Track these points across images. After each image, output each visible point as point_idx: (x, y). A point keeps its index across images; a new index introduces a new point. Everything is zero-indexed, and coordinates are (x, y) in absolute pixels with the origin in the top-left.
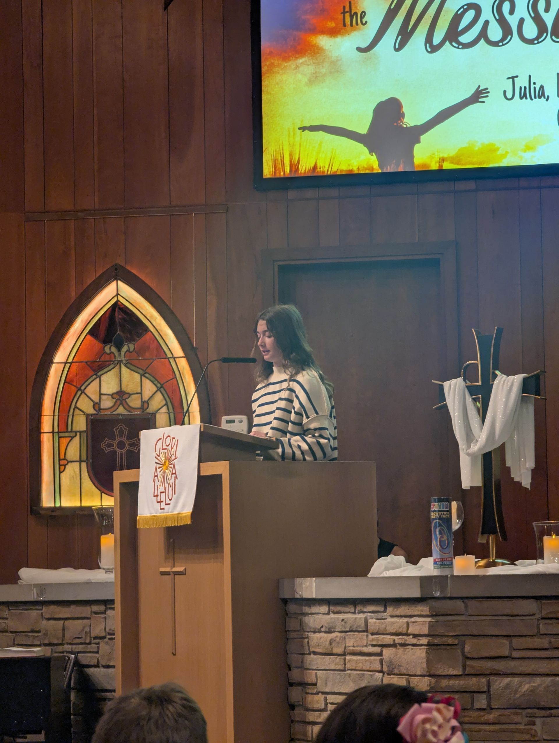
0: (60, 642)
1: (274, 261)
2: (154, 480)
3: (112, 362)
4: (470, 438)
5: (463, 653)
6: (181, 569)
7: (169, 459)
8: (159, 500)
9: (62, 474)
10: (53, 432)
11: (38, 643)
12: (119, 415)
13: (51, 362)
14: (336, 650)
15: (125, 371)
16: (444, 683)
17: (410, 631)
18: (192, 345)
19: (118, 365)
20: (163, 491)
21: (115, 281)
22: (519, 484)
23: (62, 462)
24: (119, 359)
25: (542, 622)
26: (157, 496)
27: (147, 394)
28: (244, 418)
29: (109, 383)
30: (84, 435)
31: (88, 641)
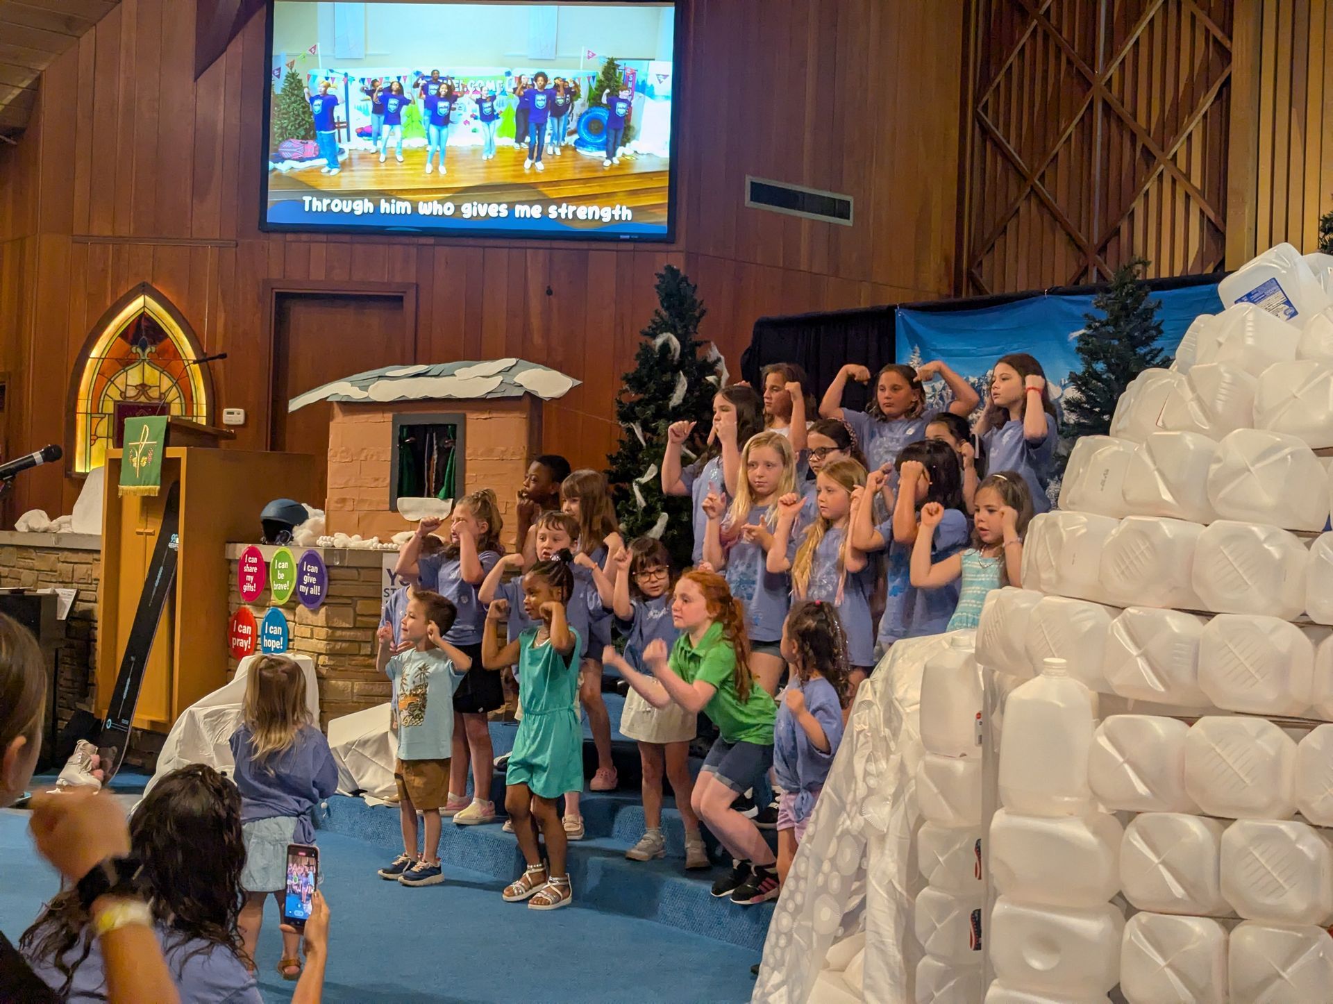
0: (69, 580)
1: (272, 289)
3: (137, 360)
5: (355, 611)
6: (151, 531)
9: (92, 447)
10: (87, 413)
11: (55, 580)
12: (141, 402)
13: (88, 357)
15: (147, 367)
16: (338, 633)
18: (202, 350)
19: (142, 363)
21: (143, 296)
23: (93, 438)
24: (143, 358)
27: (164, 388)
28: (242, 411)
29: (134, 376)
30: (112, 417)
31: (89, 582)
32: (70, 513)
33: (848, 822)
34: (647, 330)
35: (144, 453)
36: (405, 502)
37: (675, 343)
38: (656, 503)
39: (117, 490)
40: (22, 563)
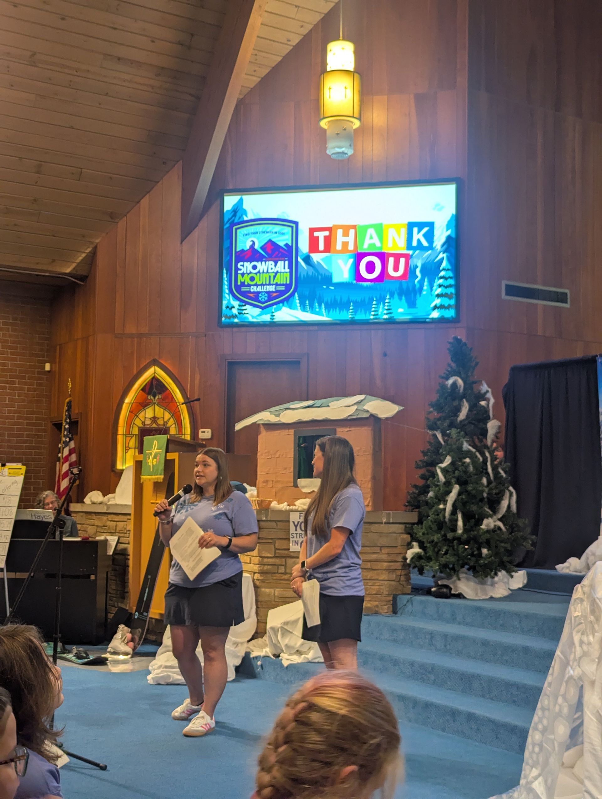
0: (114, 531)
1: (226, 360)
3: (151, 403)
5: (275, 547)
9: (127, 454)
10: (123, 435)
11: (106, 532)
12: (153, 427)
13: (123, 402)
15: (157, 407)
16: (266, 560)
18: (187, 396)
19: (154, 405)
21: (154, 366)
23: (127, 448)
24: (154, 402)
27: (166, 419)
28: (210, 430)
29: (149, 413)
30: (137, 437)
31: (125, 532)
32: (114, 492)
33: (571, 672)
34: (443, 375)
35: (155, 457)
36: (302, 482)
37: (460, 382)
38: (451, 479)
39: (140, 478)
40: (88, 522)
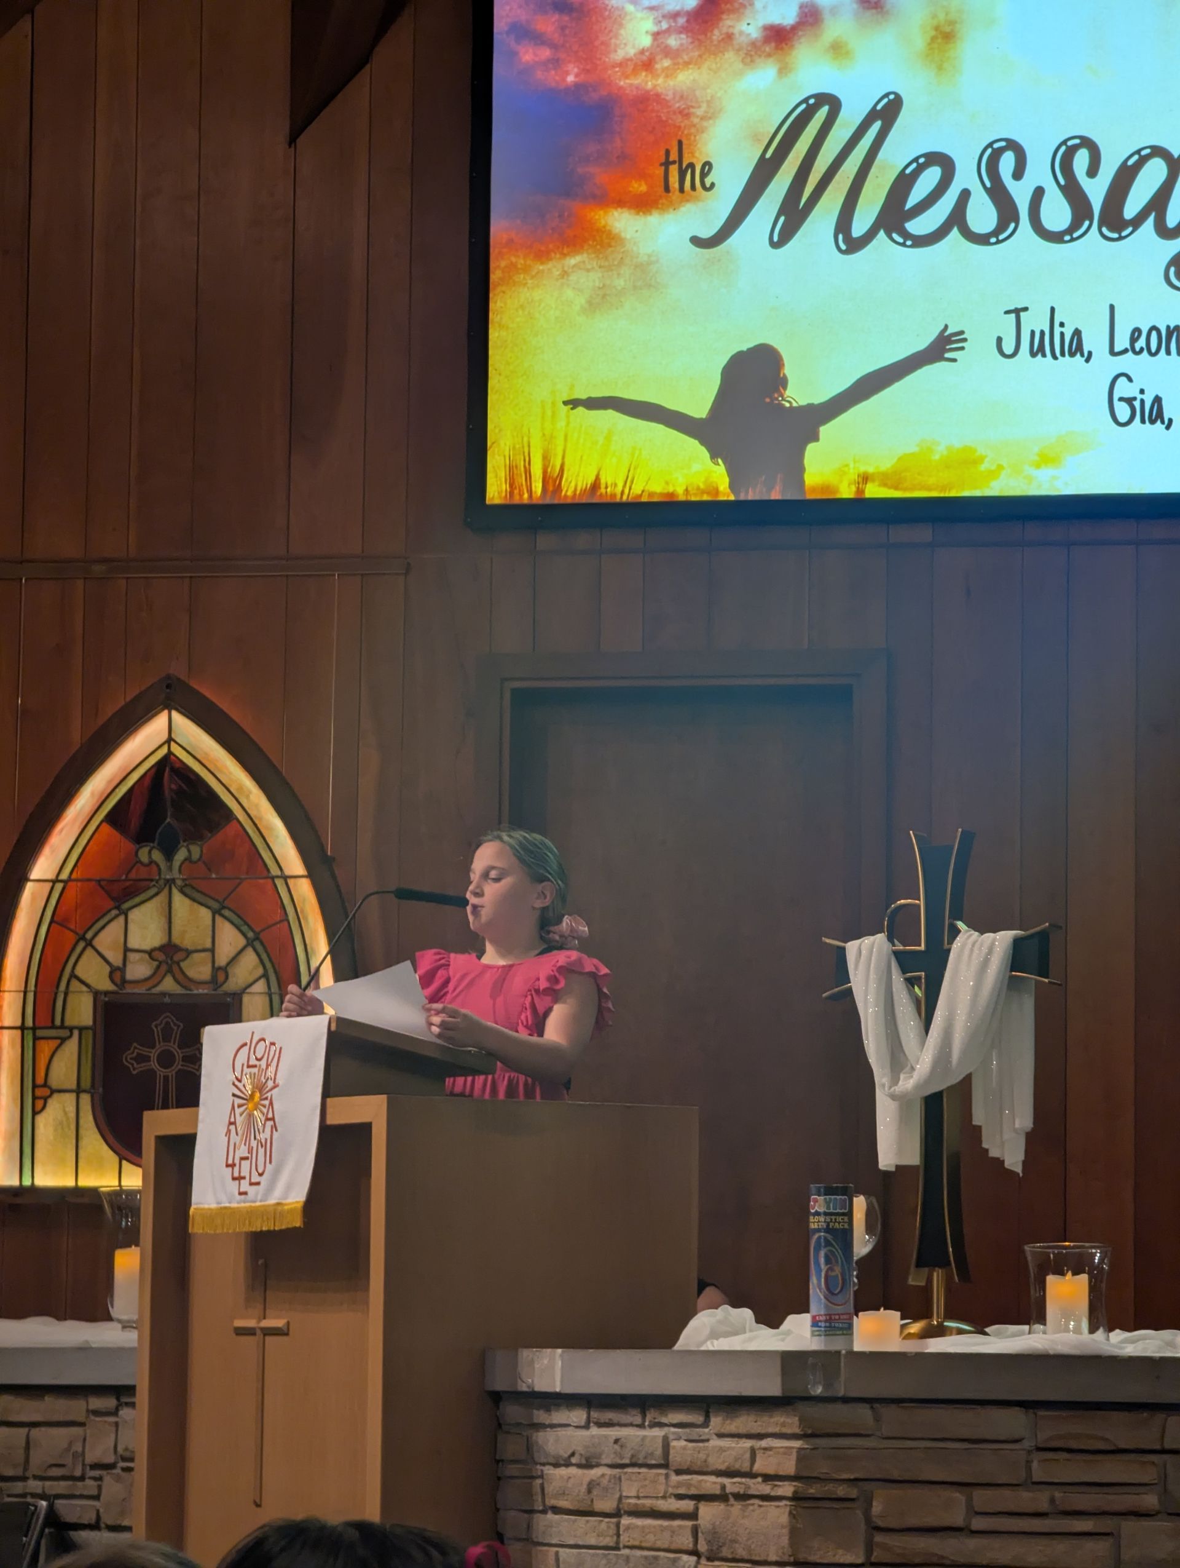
0: (19, 1472)
1: (503, 680)
2: (229, 1131)
3: (154, 883)
4: (898, 1061)
5: (868, 1518)
6: (279, 1323)
7: (260, 1088)
8: (236, 1175)
9: (41, 1120)
10: (22, 1028)
12: (164, 994)
13: (24, 879)
14: (601, 1505)
15: (179, 902)
17: (758, 1467)
18: (325, 851)
19: (166, 891)
20: (246, 1155)
21: (166, 712)
22: (999, 1162)
23: (39, 1092)
24: (168, 877)
25: (1037, 1457)
26: (233, 1165)
27: (224, 953)
29: (144, 926)
30: (89, 1036)
31: (78, 1473)
